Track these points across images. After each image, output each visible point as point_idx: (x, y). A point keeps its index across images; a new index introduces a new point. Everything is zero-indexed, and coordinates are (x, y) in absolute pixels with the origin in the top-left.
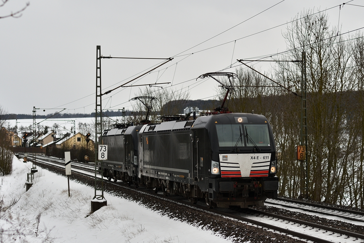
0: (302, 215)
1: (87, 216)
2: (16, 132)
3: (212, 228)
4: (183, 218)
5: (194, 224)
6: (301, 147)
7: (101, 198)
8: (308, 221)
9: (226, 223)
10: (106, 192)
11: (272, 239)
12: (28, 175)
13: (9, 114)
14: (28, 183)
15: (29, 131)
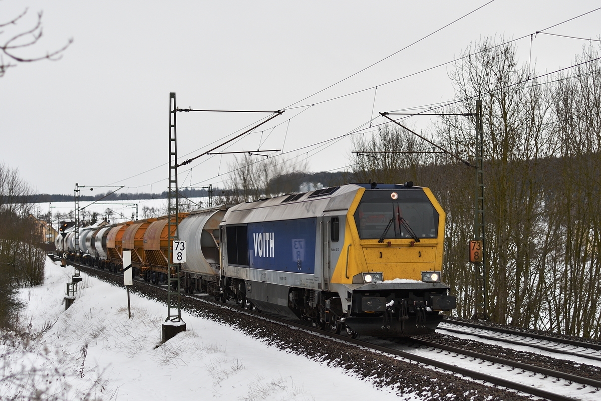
0: (476, 344)
1: (157, 347)
2: (49, 222)
3: (343, 364)
4: (300, 350)
5: (315, 358)
6: (475, 243)
7: (177, 320)
8: (485, 353)
9: (363, 357)
10: (185, 310)
11: (432, 380)
12: (68, 285)
13: (40, 195)
14: (68, 297)
15: (69, 220)
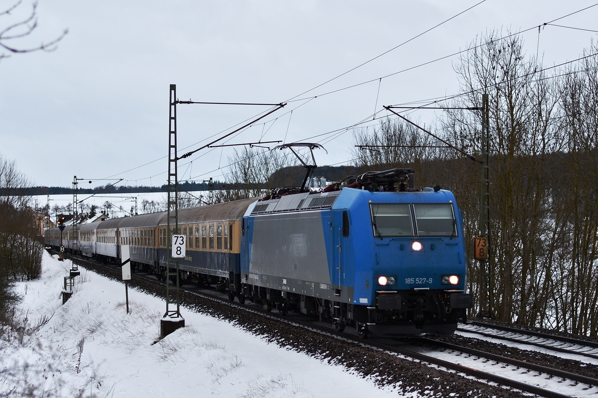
0: (481, 342)
1: (155, 343)
3: (345, 362)
4: (301, 347)
5: (316, 355)
7: (176, 315)
8: (490, 352)
9: (365, 355)
10: (184, 306)
11: (434, 379)
12: (65, 279)
13: (37, 187)
14: (66, 292)
15: (67, 213)
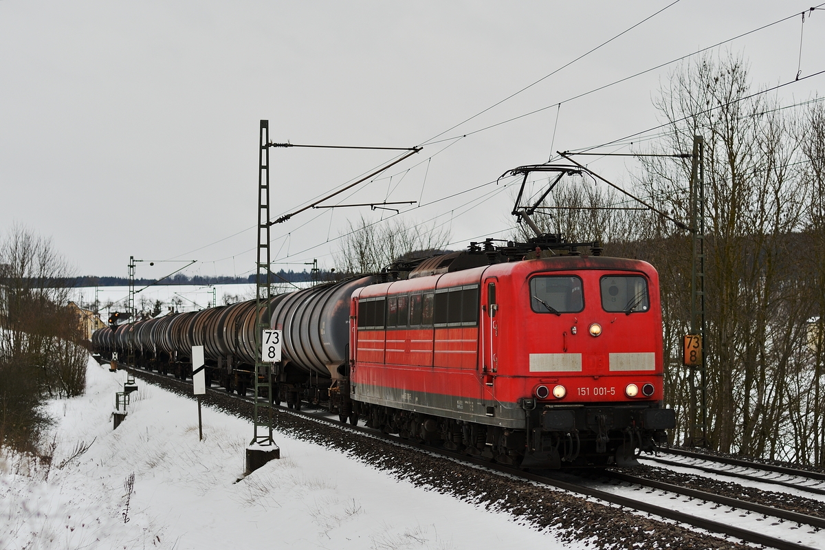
0: (702, 480)
1: (238, 480)
2: (96, 312)
3: (510, 507)
4: (445, 486)
5: (468, 498)
6: (691, 338)
7: (268, 442)
9: (539, 497)
10: (278, 430)
12: (117, 396)
13: (84, 277)
14: (118, 412)
